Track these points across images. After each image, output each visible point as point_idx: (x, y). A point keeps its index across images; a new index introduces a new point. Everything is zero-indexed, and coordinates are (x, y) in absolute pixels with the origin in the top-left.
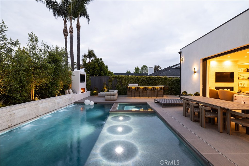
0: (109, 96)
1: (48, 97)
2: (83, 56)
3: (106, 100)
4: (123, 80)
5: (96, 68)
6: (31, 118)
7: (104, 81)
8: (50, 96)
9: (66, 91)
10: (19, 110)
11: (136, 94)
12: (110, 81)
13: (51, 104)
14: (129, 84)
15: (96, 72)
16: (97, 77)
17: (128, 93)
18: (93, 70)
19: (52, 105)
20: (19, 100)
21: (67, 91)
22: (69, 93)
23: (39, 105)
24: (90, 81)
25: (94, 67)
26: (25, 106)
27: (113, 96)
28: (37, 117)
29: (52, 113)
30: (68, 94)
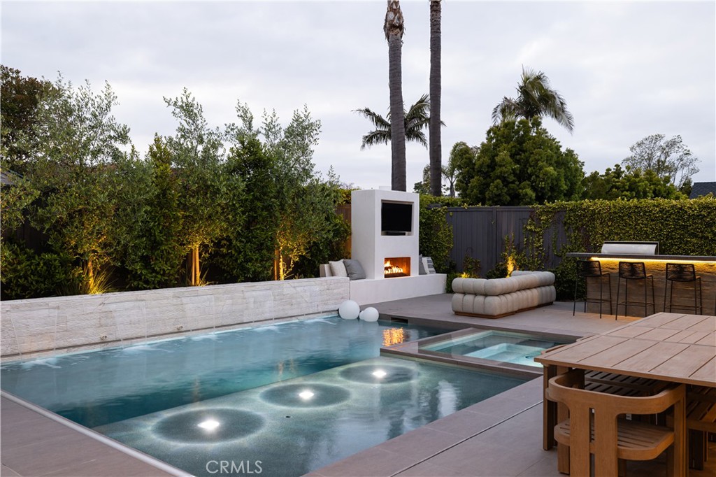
0: (469, 298)
1: (233, 280)
2: (499, 109)
3: (457, 313)
4: (597, 223)
5: (500, 166)
6: (161, 333)
7: (504, 227)
8: (243, 279)
9: (321, 266)
10: (127, 305)
11: (632, 299)
12: (531, 230)
13: (229, 302)
14: (605, 246)
15: (495, 186)
16: (478, 210)
17: (592, 293)
18: (487, 175)
19: (232, 304)
20: (147, 282)
21: (326, 266)
22: (332, 274)
23: (185, 300)
24: (449, 231)
25: (493, 165)
26: (143, 297)
27: (486, 295)
28: (179, 332)
29: (234, 330)
30: (328, 278)
